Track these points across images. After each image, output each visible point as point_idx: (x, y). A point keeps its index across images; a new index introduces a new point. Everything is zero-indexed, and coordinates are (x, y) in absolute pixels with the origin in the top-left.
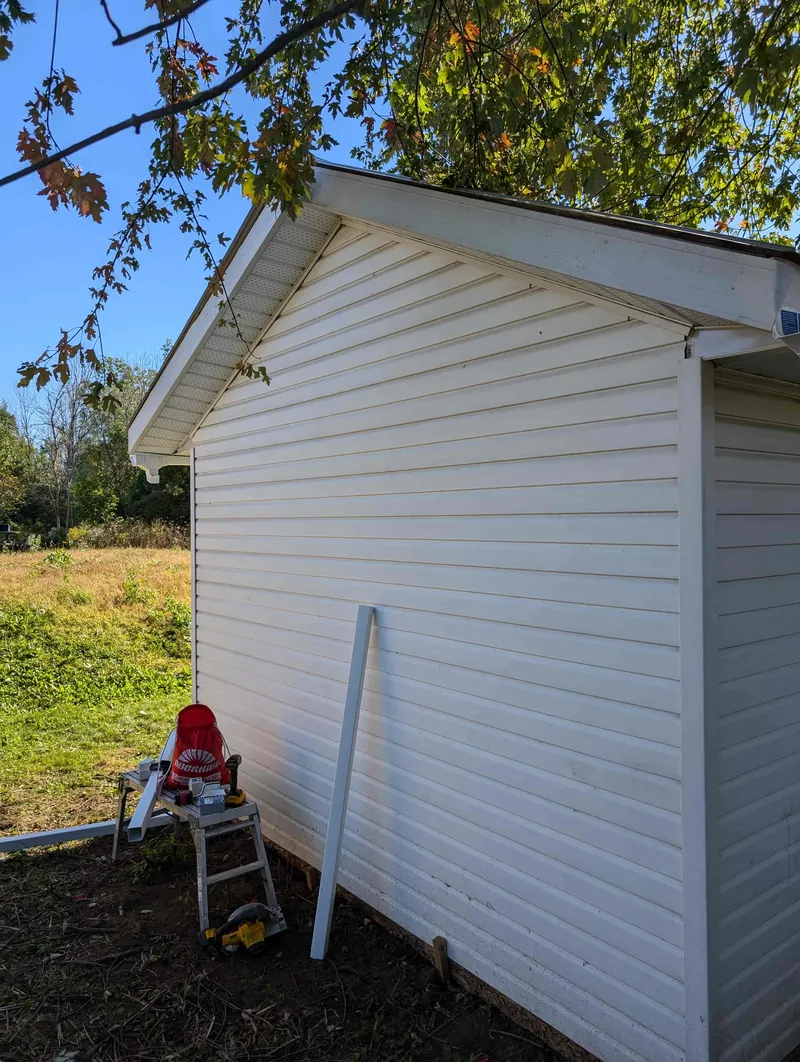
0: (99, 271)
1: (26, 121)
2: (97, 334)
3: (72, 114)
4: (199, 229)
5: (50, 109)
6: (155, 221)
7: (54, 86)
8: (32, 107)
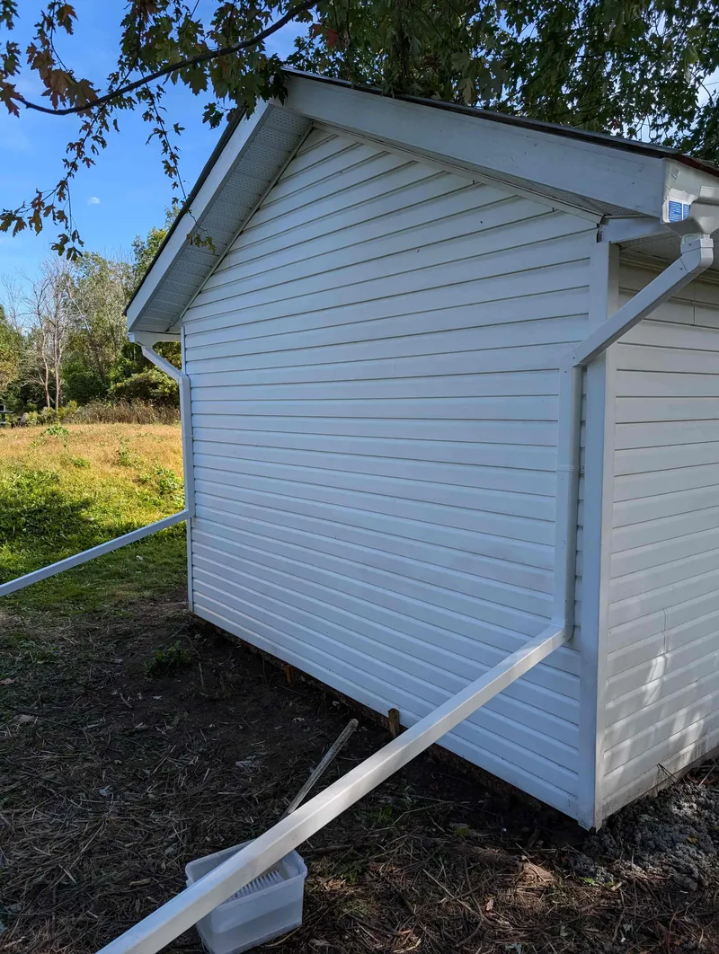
0: (72, 146)
1: (35, 39)
2: (67, 197)
3: (72, 33)
4: (159, 119)
5: (53, 28)
6: (121, 107)
7: (57, 8)
8: (40, 28)
